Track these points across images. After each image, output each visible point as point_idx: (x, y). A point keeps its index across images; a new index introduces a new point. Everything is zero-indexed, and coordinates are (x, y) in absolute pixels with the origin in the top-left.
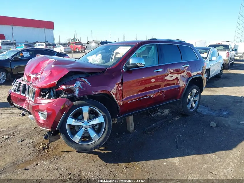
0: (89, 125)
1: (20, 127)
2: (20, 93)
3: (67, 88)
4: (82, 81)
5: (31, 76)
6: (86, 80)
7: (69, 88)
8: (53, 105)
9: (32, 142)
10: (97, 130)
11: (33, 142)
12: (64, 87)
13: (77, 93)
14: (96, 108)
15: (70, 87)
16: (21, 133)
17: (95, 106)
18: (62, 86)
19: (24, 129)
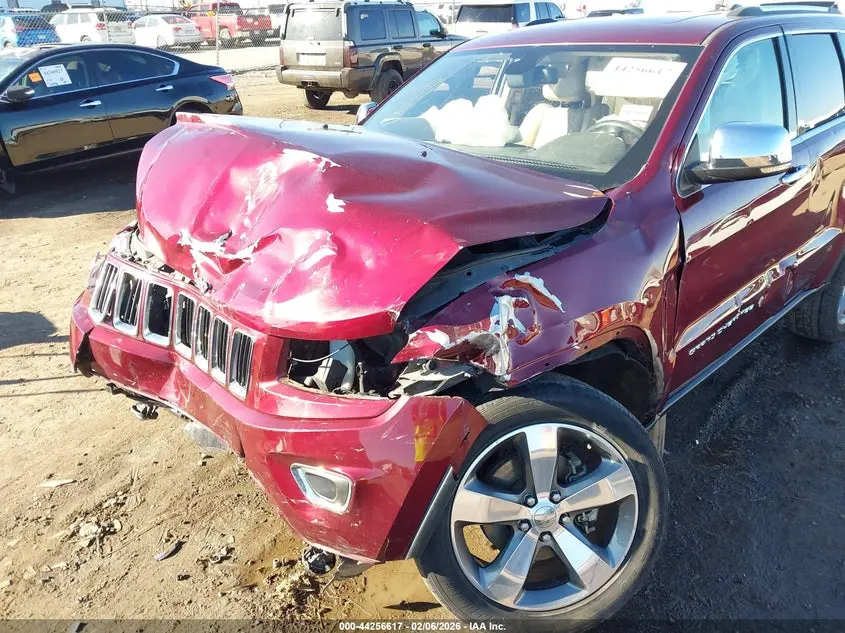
0: (563, 516)
1: (132, 458)
2: (140, 332)
3: (459, 341)
4: (519, 290)
5: (189, 248)
6: (538, 283)
7: (466, 342)
8: (384, 436)
9: (224, 552)
10: (593, 529)
11: (230, 550)
12: (439, 338)
13: (502, 364)
14: (594, 427)
15: (473, 336)
16: (151, 495)
17: (592, 420)
18: (429, 333)
19: (156, 469)
